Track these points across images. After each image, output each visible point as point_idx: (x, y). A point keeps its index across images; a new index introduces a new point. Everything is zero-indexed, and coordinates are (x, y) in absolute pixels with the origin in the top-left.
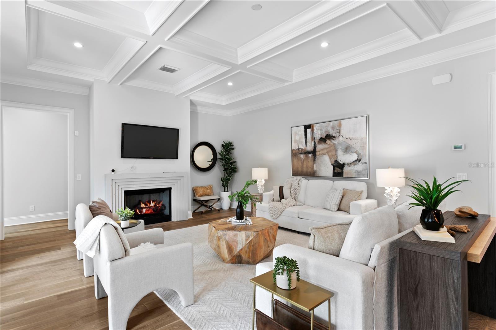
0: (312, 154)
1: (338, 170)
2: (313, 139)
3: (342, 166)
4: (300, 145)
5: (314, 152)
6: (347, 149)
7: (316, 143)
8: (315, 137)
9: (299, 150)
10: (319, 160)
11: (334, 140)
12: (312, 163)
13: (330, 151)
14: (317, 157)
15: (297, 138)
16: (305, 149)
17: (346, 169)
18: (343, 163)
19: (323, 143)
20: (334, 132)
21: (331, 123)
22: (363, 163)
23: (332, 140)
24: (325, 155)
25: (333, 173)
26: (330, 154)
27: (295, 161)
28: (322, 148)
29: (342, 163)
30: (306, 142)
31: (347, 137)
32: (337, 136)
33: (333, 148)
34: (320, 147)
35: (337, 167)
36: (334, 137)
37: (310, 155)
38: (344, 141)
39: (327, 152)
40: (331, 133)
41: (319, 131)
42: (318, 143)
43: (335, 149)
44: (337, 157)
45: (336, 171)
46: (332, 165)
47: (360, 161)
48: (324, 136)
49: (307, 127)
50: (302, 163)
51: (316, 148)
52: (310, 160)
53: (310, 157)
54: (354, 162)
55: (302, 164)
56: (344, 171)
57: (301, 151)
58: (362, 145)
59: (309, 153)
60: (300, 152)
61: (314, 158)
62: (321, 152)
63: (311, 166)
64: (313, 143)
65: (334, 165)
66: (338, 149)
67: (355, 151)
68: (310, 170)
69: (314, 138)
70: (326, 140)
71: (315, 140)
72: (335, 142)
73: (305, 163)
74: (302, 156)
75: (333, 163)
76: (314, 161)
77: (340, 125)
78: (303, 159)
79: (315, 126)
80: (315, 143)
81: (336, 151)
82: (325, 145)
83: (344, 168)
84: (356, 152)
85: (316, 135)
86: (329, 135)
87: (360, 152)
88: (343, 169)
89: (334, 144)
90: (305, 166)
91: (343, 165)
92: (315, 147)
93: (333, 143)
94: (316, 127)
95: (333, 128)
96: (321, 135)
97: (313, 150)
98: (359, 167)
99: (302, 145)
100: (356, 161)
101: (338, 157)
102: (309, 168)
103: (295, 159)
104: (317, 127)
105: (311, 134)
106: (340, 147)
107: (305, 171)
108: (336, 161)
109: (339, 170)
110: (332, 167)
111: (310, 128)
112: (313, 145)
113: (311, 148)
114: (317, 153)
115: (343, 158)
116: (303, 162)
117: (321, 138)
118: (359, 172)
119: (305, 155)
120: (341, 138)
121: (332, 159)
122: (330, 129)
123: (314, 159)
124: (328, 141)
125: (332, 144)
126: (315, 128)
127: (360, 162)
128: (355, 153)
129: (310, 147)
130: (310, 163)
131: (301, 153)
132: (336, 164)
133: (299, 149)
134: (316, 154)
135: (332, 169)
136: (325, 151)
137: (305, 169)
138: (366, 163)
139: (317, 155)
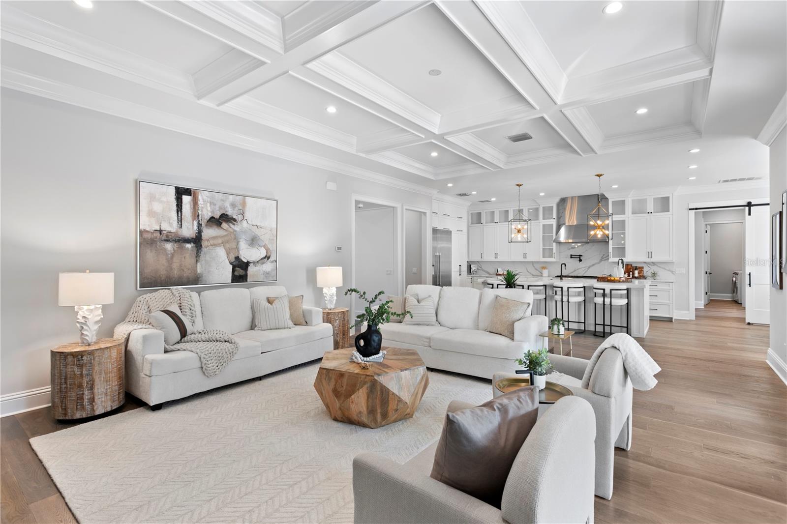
0: (192, 244)
1: (239, 272)
2: (196, 215)
3: (245, 266)
4: (163, 222)
5: (197, 240)
6: (253, 241)
7: (201, 224)
8: (200, 213)
9: (161, 234)
10: (207, 256)
11: (234, 224)
12: (193, 260)
13: (228, 242)
14: (204, 249)
15: (157, 207)
16: (176, 234)
17: (251, 270)
18: (248, 261)
19: (215, 227)
20: (234, 211)
21: (231, 197)
22: (272, 262)
23: (231, 224)
24: (218, 248)
25: (232, 277)
26: (228, 246)
27: (150, 255)
28: (214, 235)
29: (246, 261)
30: (180, 220)
31: (254, 224)
32: (240, 219)
33: (233, 236)
34: (209, 233)
35: (238, 267)
36: (235, 220)
37: (189, 246)
38: (250, 229)
39: (222, 243)
40: (230, 212)
41: (209, 204)
42: (206, 225)
43: (235, 239)
44: (238, 251)
45: (236, 273)
46: (231, 263)
47: (269, 258)
48: (217, 216)
49: (180, 192)
50: (170, 260)
51: (202, 234)
52: (187, 255)
53: (188, 249)
54: (262, 259)
55: (168, 261)
56: (248, 272)
57: (167, 236)
58: (272, 238)
59: (187, 241)
60: (164, 238)
61: (198, 250)
62: (212, 242)
63: (190, 267)
64: (195, 223)
65: (234, 263)
66: (241, 240)
67: (264, 244)
68: (187, 274)
69: (198, 216)
70: (222, 223)
71: (200, 219)
72: (236, 228)
73: (175, 260)
74: (169, 246)
75: (233, 260)
76: (198, 256)
77: (244, 204)
78: (173, 251)
79: (200, 194)
80: (199, 225)
81: (238, 243)
82: (218, 231)
83: (249, 268)
84: (264, 246)
85: (202, 211)
86: (227, 215)
87: (270, 246)
88: (247, 270)
89: (235, 231)
90: (175, 266)
91: (247, 264)
92: (200, 232)
93: (233, 229)
94: (202, 196)
95: (233, 205)
96: (212, 212)
97: (196, 236)
98: (268, 267)
99: (171, 224)
100: (265, 258)
101: (240, 252)
102: (185, 270)
103: (149, 251)
104: (205, 198)
105: (192, 207)
106: (244, 237)
107: (176, 276)
108: (237, 258)
109: (242, 271)
110: (231, 266)
111: (191, 195)
112: (196, 227)
113: (192, 232)
114: (204, 244)
115: (247, 254)
116: (172, 258)
117: (212, 218)
118: (268, 274)
119: (176, 245)
120: (245, 222)
121: (230, 255)
122: (229, 207)
123: (197, 254)
124: (225, 225)
125: (231, 230)
126: (200, 197)
127: (269, 260)
128: (263, 248)
129: (189, 230)
130: (189, 260)
131: (167, 241)
132: (237, 262)
133: (161, 231)
134: (202, 244)
135: (231, 270)
136: (220, 241)
137: (176, 272)
138: (276, 261)
139: (203, 246)
